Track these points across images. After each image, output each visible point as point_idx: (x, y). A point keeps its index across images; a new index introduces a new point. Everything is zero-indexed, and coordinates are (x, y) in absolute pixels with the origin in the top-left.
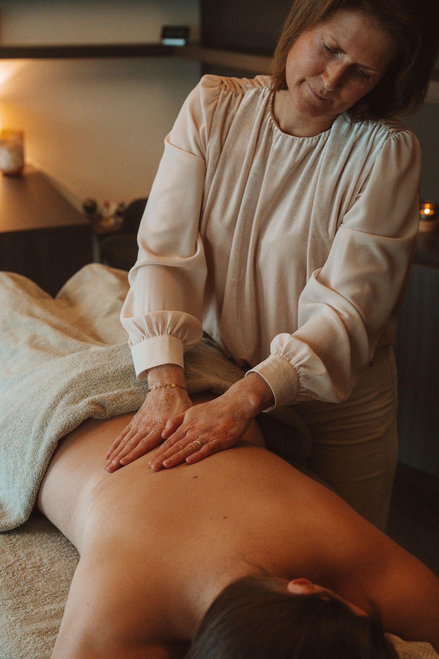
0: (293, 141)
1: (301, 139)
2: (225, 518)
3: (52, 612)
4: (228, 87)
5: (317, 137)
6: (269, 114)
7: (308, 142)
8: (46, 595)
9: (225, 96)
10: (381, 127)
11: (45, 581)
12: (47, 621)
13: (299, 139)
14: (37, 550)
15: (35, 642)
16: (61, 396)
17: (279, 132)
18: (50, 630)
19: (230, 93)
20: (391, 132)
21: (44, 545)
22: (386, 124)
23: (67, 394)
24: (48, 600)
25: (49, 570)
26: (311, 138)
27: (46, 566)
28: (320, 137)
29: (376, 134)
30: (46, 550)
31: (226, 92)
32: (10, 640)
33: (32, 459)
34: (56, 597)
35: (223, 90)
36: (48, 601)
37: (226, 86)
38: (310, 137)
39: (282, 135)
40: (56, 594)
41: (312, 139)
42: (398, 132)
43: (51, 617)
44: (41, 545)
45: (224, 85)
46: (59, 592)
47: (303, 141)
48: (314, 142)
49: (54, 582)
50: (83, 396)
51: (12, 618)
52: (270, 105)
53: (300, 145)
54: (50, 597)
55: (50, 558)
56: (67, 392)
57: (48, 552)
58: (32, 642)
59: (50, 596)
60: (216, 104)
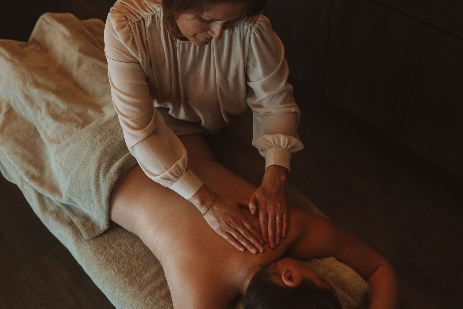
3: (150, 279)
8: (141, 268)
10: (243, 23)
11: (136, 260)
12: (150, 285)
14: (121, 241)
15: (152, 300)
16: (98, 169)
17: (178, 40)
19: (136, 23)
20: (251, 26)
21: (123, 236)
22: (246, 21)
23: (101, 167)
25: (134, 252)
29: (243, 29)
32: (139, 302)
33: (99, 205)
34: (146, 267)
36: (144, 272)
39: (181, 43)
42: (255, 23)
43: (151, 281)
44: (121, 236)
50: (110, 165)
51: (134, 289)
55: (130, 244)
56: (101, 165)
58: (150, 301)
59: (143, 269)
60: (133, 37)
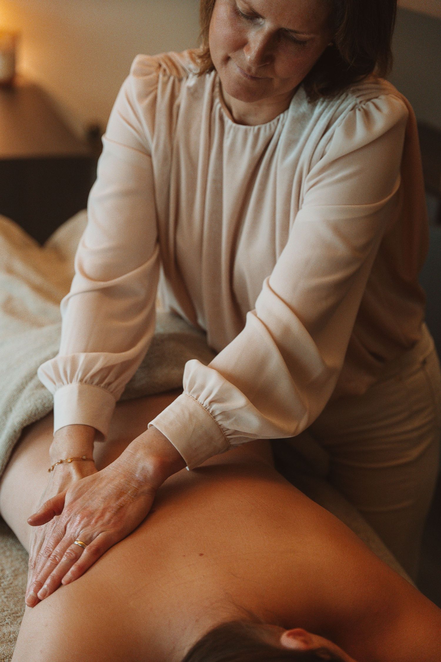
0: (246, 133)
1: (256, 128)
2: (201, 555)
3: (11, 636)
4: (168, 71)
5: (275, 121)
6: (217, 100)
7: (265, 131)
8: (5, 613)
9: (165, 84)
11: (6, 597)
12: (5, 645)
13: (254, 129)
17: (231, 122)
18: (6, 656)
19: (172, 79)
21: (8, 553)
24: (7, 620)
25: (11, 583)
26: (268, 125)
27: (8, 579)
28: (278, 120)
30: (10, 560)
31: (166, 78)
35: (161, 76)
36: (7, 622)
37: (165, 70)
38: (267, 123)
39: (234, 126)
40: (18, 613)
41: (270, 125)
43: (10, 641)
44: (4, 552)
45: (162, 69)
46: (21, 611)
47: (259, 130)
48: (273, 128)
49: (16, 599)
52: (217, 90)
53: (256, 137)
54: (10, 617)
55: (13, 569)
57: (12, 561)
59: (10, 615)
